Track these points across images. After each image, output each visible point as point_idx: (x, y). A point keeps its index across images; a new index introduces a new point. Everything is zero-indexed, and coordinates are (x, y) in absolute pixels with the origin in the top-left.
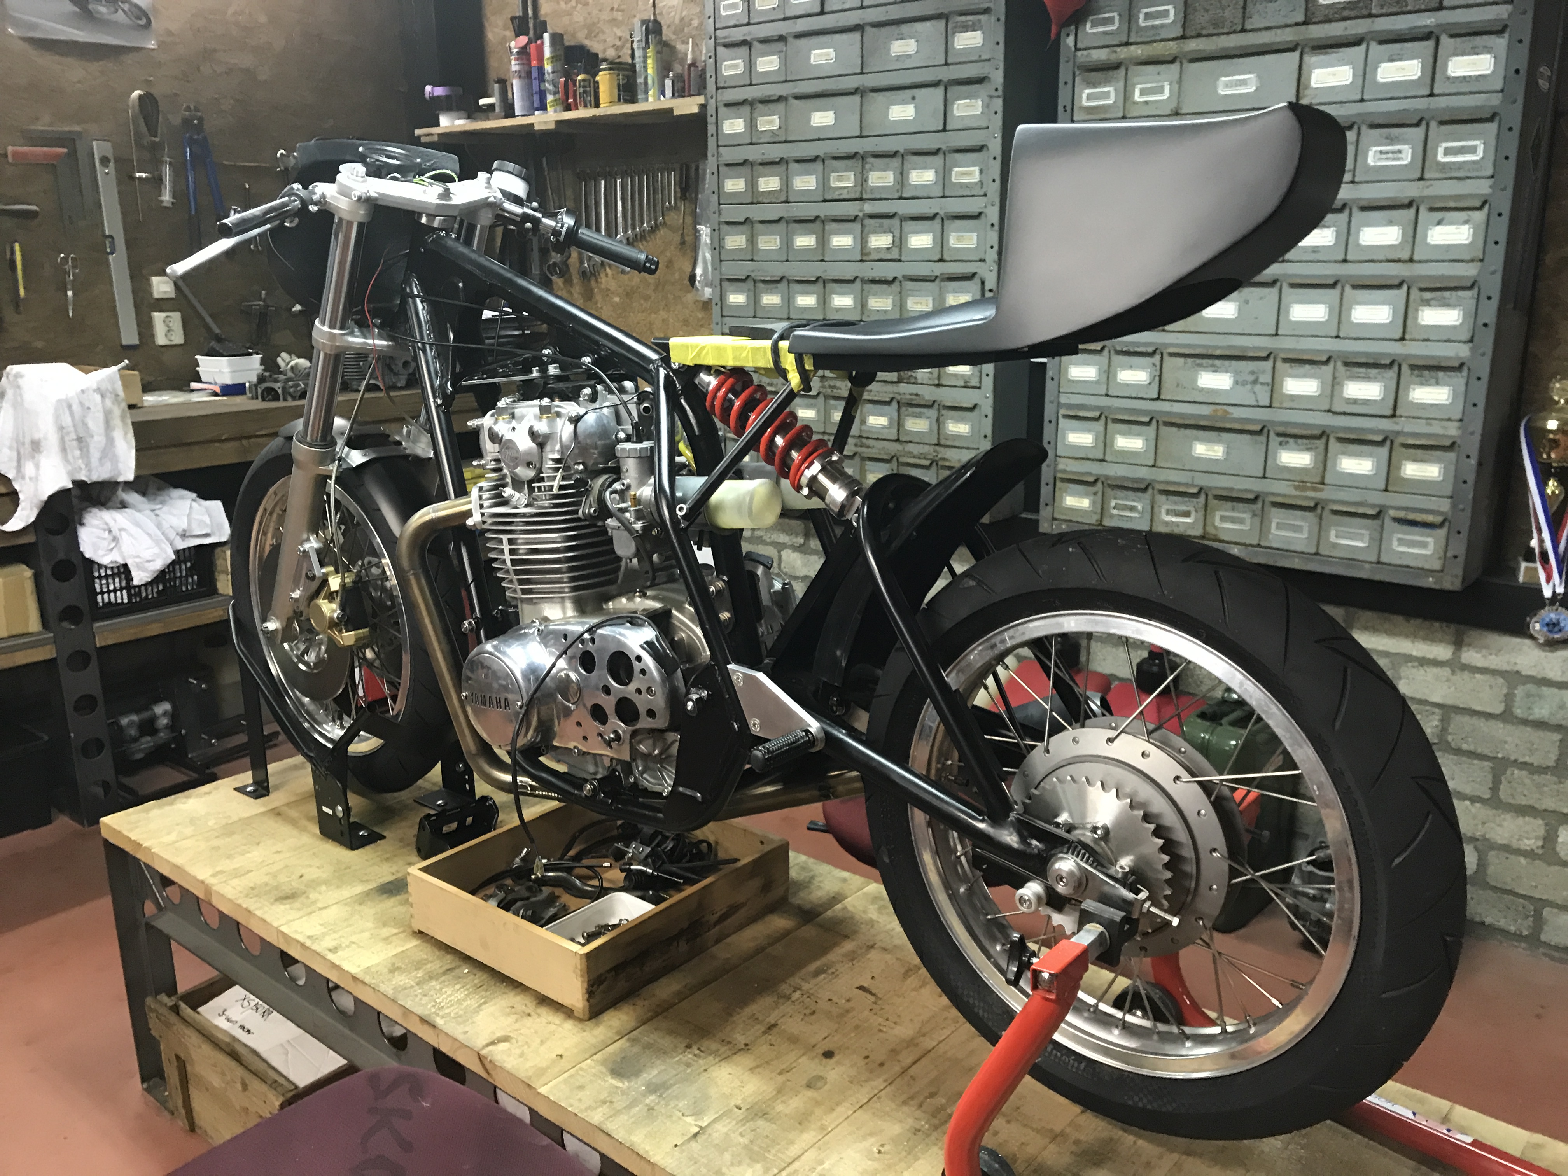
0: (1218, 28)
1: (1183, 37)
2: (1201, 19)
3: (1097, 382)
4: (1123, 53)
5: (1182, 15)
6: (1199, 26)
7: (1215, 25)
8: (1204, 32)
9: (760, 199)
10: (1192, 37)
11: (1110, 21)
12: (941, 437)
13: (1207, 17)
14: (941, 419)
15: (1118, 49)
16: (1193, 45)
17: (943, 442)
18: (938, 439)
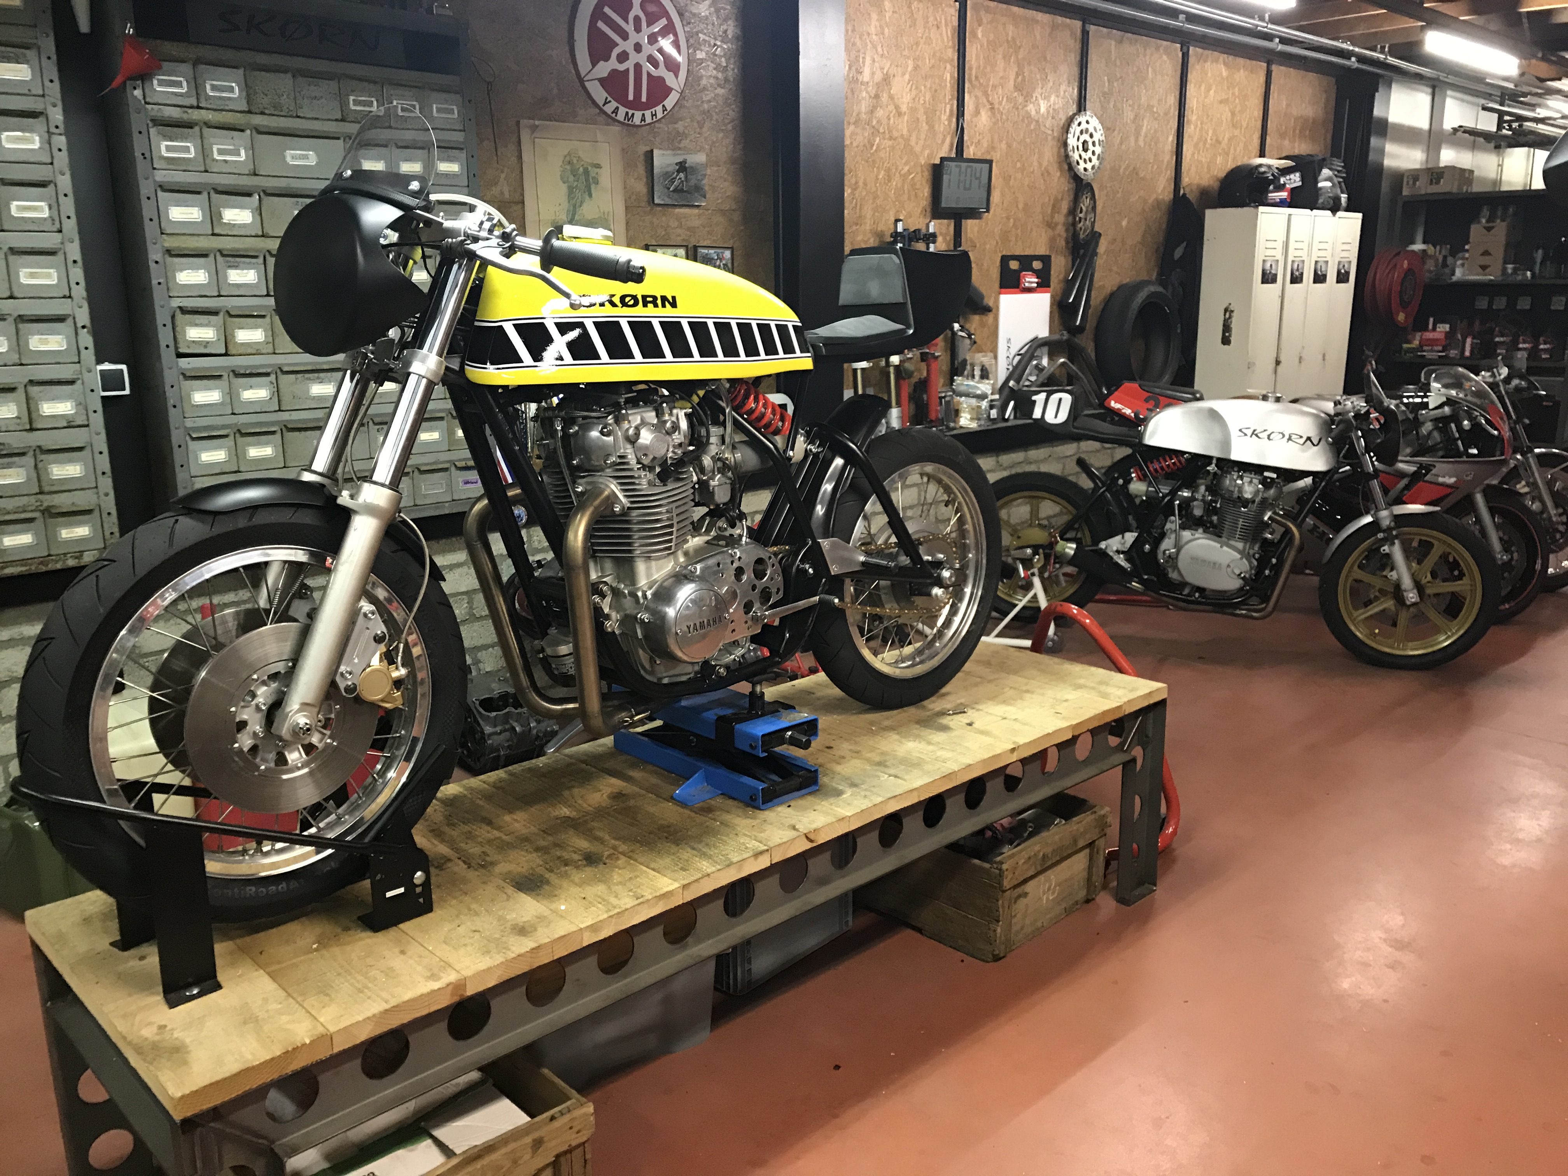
0: (277, 111)
1: (249, 112)
2: (264, 101)
3: (222, 404)
4: (195, 115)
5: (244, 94)
6: (261, 106)
7: (275, 107)
8: (266, 112)
10: (257, 113)
11: (179, 84)
12: (43, 484)
13: (267, 100)
14: (40, 465)
15: (190, 111)
16: (258, 120)
17: (47, 489)
18: (40, 486)
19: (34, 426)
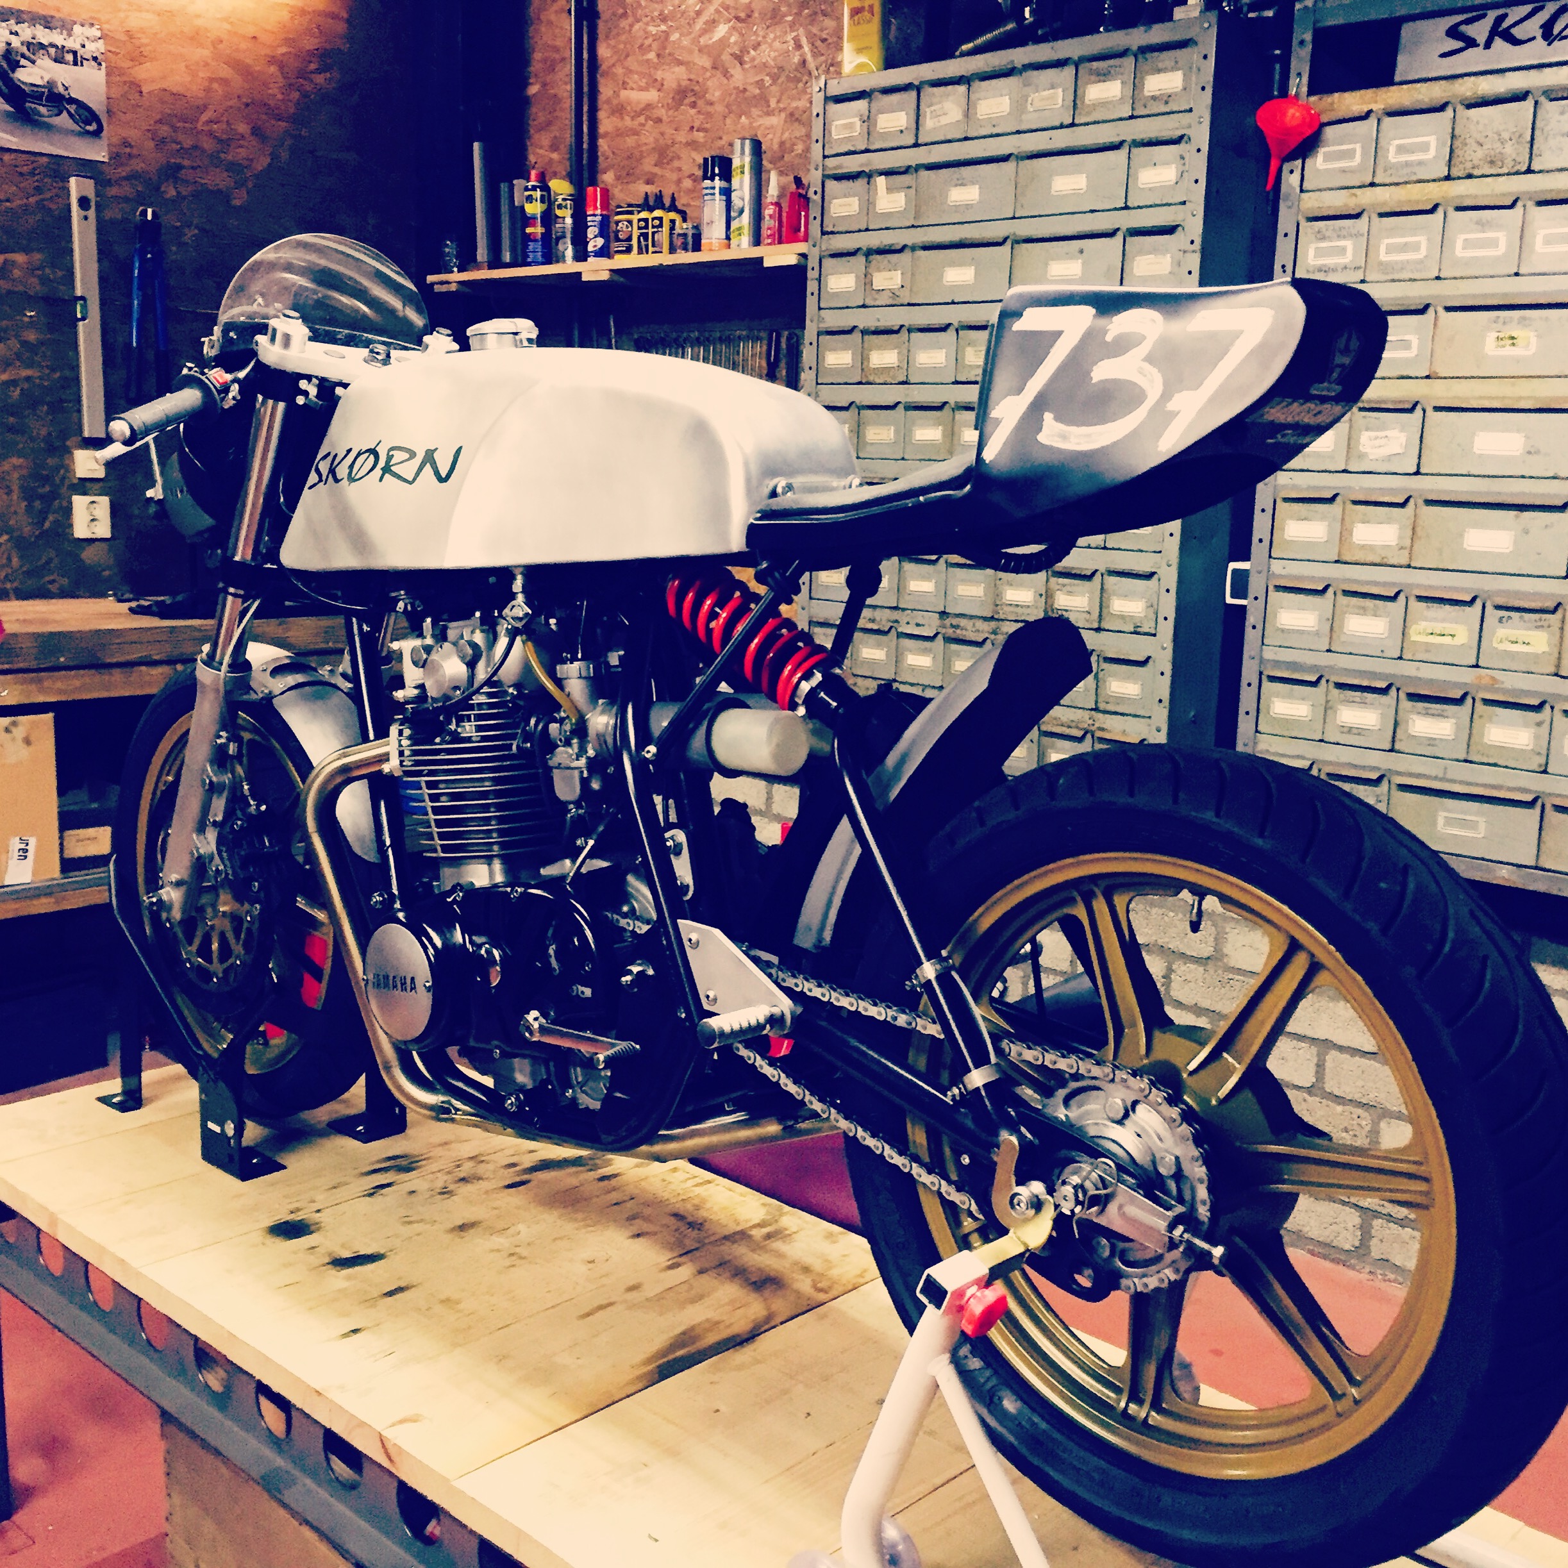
0: (1495, 168)
1: (1448, 178)
2: (1472, 155)
3: (1317, 634)
4: (1367, 197)
5: (1447, 149)
6: (1469, 165)
7: (1492, 162)
8: (1476, 172)
9: (871, 379)
10: (1459, 178)
11: (1350, 154)
13: (1480, 153)
14: (1101, 675)
15: (1358, 191)
16: (1461, 189)
17: (1102, 706)
18: (1096, 702)
19: (1104, 625)
